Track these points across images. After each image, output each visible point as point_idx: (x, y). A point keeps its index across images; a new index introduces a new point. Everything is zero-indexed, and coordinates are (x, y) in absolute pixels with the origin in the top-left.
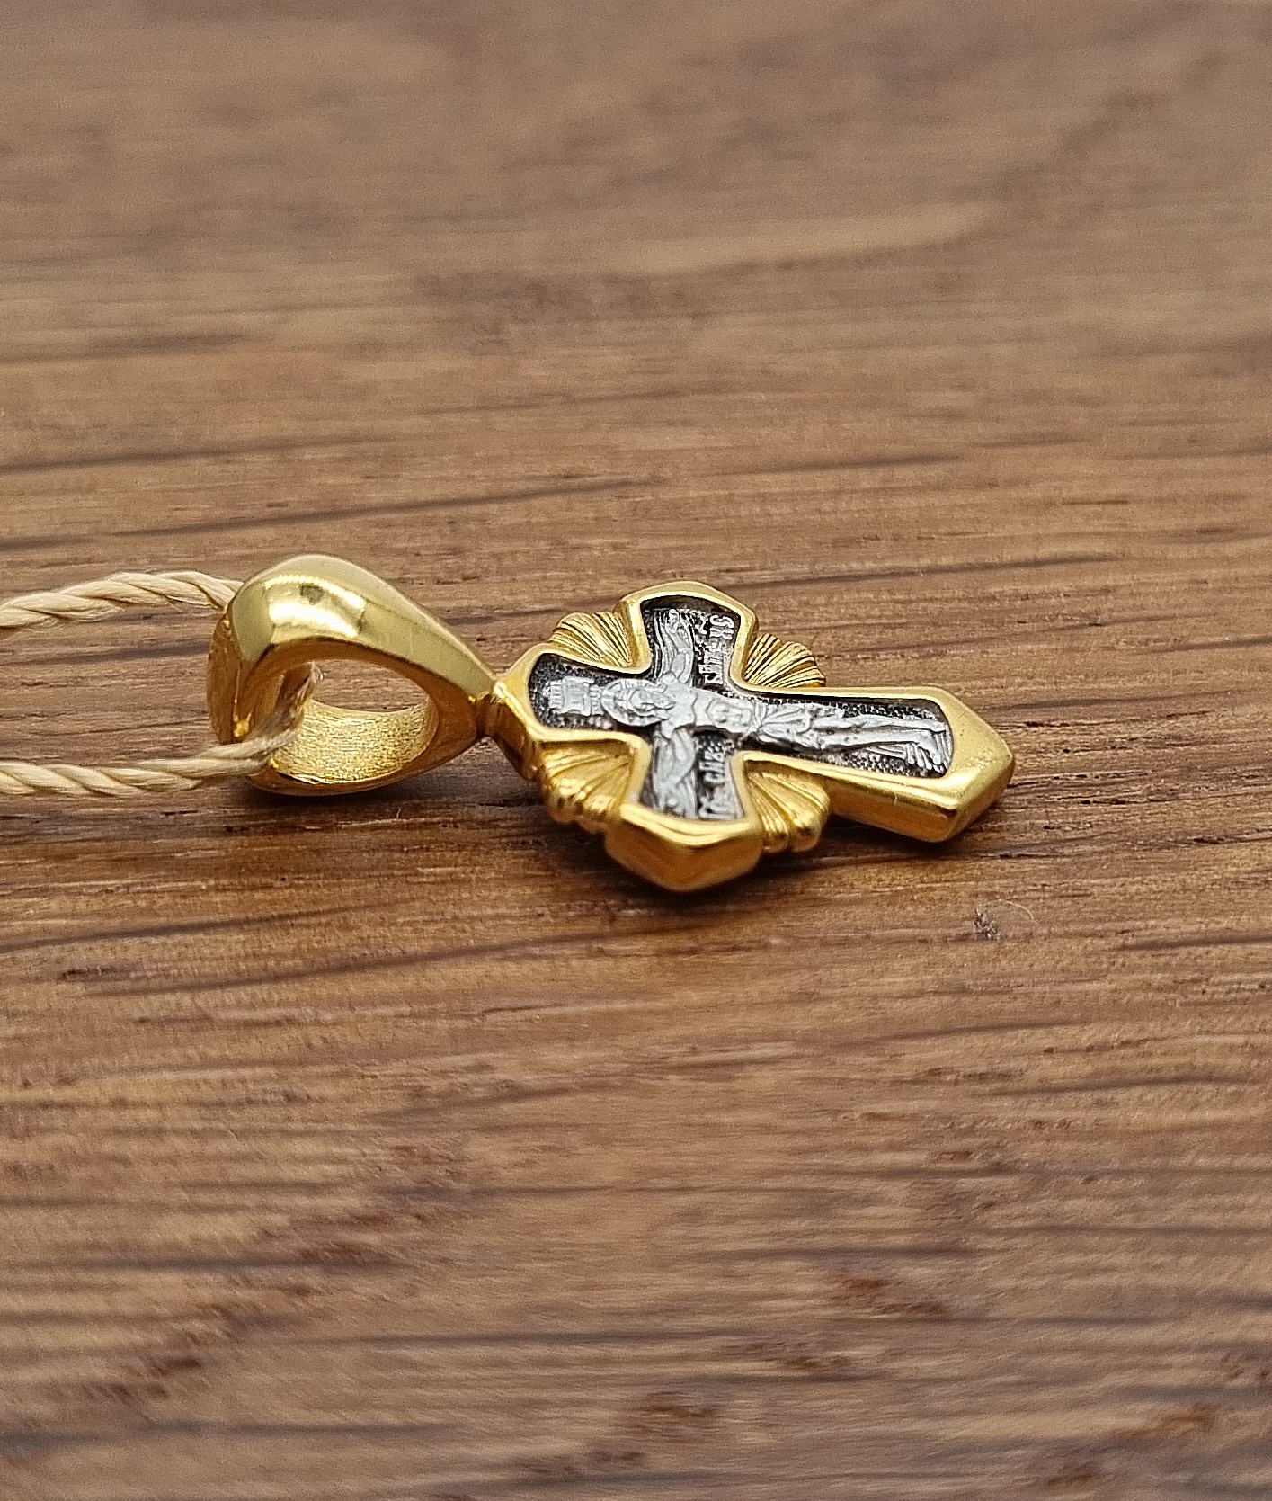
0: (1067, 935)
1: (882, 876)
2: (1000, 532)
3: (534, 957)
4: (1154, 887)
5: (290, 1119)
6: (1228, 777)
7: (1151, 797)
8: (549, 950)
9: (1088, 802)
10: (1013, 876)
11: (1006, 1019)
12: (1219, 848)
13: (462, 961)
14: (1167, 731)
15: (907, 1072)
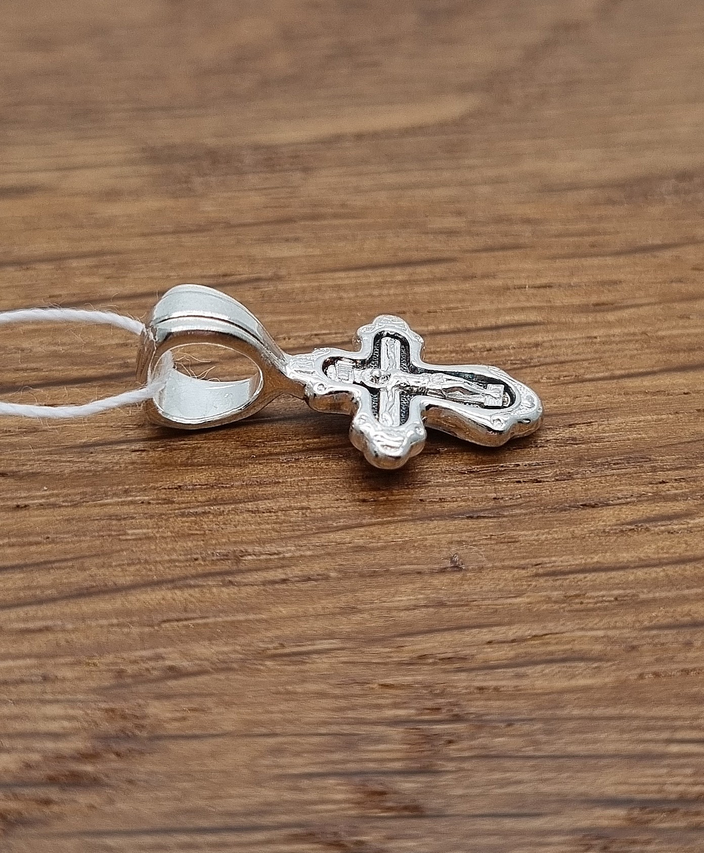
0: (504, 568)
1: (398, 532)
2: (477, 308)
3: (191, 586)
4: (556, 536)
5: (44, 692)
6: (603, 464)
7: (557, 478)
8: (200, 582)
9: (519, 482)
10: (473, 530)
11: (465, 622)
12: (595, 510)
13: (149, 589)
14: (567, 436)
15: (405, 656)
